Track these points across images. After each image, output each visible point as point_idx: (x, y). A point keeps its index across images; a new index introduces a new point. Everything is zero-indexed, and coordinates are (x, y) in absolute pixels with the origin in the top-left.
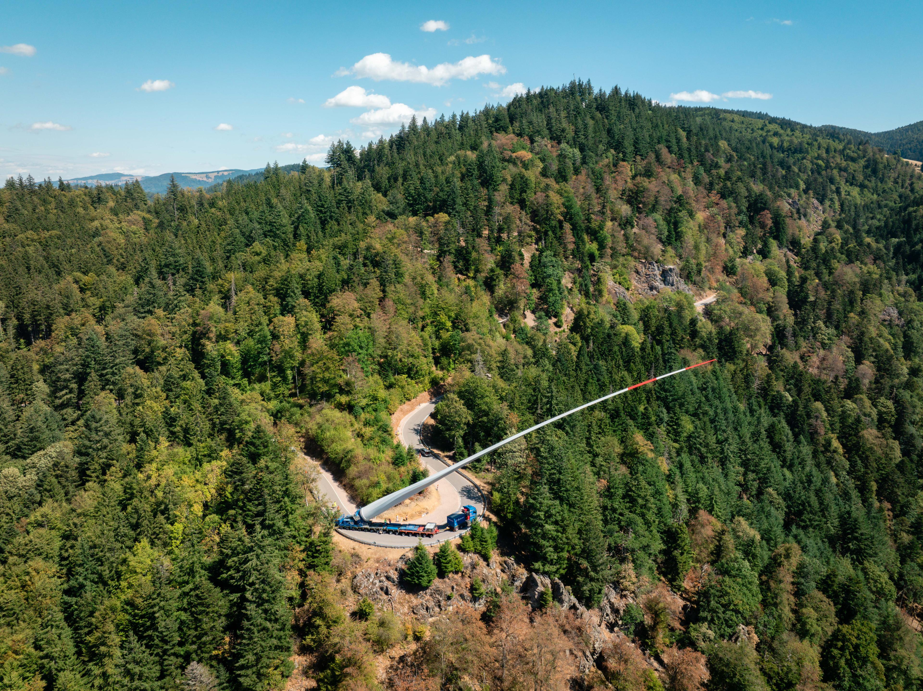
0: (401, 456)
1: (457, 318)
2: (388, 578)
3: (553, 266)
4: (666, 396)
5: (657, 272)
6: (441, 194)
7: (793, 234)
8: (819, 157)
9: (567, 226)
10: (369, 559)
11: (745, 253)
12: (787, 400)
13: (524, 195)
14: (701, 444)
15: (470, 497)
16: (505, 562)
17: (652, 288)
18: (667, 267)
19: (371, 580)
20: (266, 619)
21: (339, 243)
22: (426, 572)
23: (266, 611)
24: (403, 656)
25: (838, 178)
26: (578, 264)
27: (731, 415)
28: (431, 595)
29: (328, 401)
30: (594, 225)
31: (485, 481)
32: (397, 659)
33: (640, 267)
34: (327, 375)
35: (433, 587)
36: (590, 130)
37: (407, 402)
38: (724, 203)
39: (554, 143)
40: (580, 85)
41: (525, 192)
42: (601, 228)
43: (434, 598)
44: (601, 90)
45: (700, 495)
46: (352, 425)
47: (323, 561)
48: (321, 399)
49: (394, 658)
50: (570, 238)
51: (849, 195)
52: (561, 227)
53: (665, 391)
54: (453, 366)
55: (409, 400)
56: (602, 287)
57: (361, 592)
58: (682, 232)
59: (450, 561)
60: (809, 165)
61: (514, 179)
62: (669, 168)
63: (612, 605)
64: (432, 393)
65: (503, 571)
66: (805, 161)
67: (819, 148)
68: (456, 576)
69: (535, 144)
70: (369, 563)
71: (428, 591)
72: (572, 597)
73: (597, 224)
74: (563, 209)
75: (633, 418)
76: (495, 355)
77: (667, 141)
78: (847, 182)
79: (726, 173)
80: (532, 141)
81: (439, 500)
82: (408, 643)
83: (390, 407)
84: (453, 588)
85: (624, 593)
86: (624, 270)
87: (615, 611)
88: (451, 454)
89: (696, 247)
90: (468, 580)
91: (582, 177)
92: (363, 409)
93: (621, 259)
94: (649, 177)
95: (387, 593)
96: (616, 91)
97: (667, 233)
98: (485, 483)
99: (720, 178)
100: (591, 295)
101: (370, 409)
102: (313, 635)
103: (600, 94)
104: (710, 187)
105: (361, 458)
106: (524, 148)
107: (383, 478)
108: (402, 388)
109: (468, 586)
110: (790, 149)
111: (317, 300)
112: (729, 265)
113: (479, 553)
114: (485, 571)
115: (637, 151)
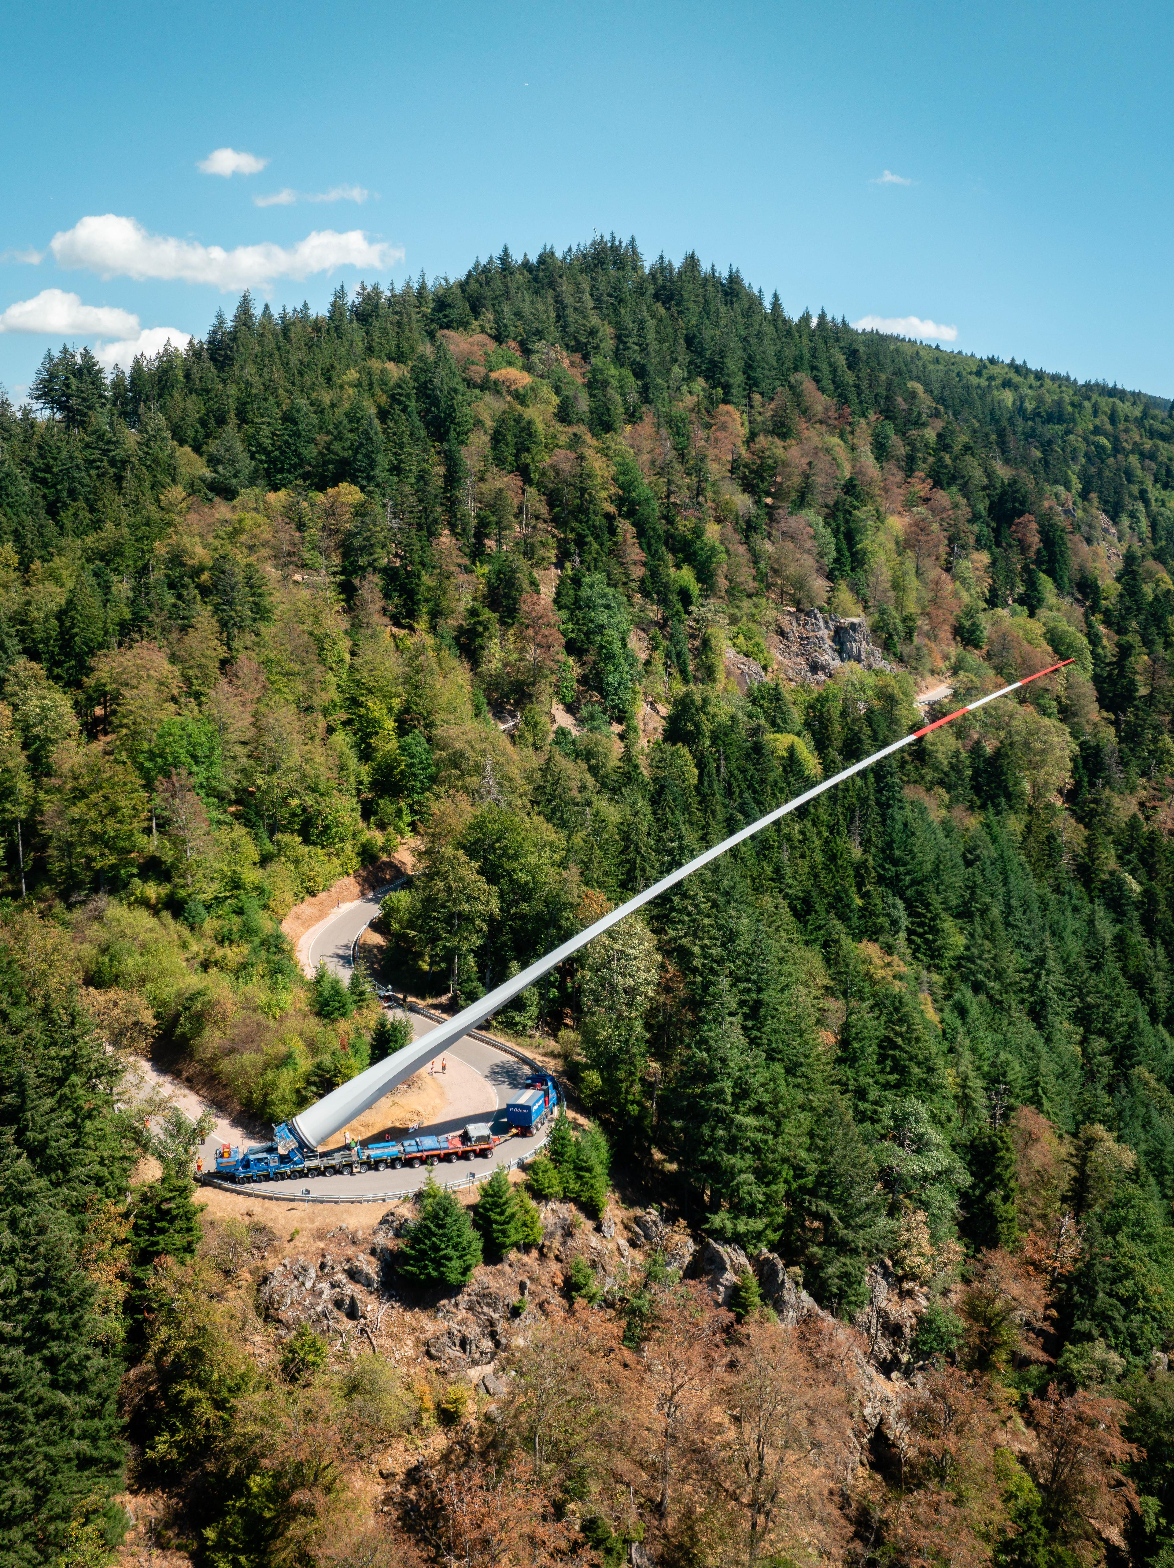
0: (338, 993)
1: (407, 710)
2: (354, 1275)
3: (608, 607)
4: (897, 875)
5: (824, 633)
6: (337, 447)
7: (1082, 569)
8: (1097, 430)
9: (626, 527)
10: (297, 1232)
11: (993, 601)
12: (1131, 891)
13: (526, 458)
14: (987, 973)
15: (515, 1085)
16: (637, 1220)
17: (815, 668)
18: (845, 621)
19: (308, 1285)
20: (54, 1385)
21: (103, 546)
22: (455, 1247)
23: (51, 1363)
24: (417, 1469)
25: (1139, 472)
26: (654, 612)
27: (1036, 913)
28: (470, 1309)
29: (112, 892)
30: (683, 526)
31: (540, 1050)
32: (401, 1477)
33: (787, 622)
34: (111, 825)
35: (473, 1286)
36: (651, 336)
37: (308, 898)
38: (942, 497)
39: (577, 357)
40: (615, 249)
41: (528, 450)
42: (698, 533)
43: (477, 1315)
44: (662, 258)
45: (1010, 1078)
46: (184, 946)
47: (180, 1240)
48: (95, 890)
49: (393, 1475)
50: (635, 553)
51: (1163, 505)
52: (612, 531)
53: (895, 862)
54: (408, 819)
55: (312, 893)
56: (714, 659)
57: (283, 1316)
58: (864, 552)
59: (513, 1216)
60: (1082, 446)
61: (501, 422)
62: (821, 422)
63: (883, 1315)
64: (365, 880)
65: (633, 1244)
66: (1072, 437)
67: (1095, 413)
68: (525, 1258)
69: (534, 358)
70: (299, 1242)
71: (462, 1299)
72: (804, 1294)
73: (690, 525)
74: (613, 490)
75: (843, 918)
76: (519, 781)
77: (813, 368)
78: (1156, 481)
79: (939, 435)
80: (526, 351)
81: (442, 1094)
82: (425, 1432)
83: (272, 904)
84: (522, 1286)
85: (908, 1285)
86: (754, 627)
87: (893, 1330)
88: (444, 999)
89: (897, 586)
90: (555, 1266)
91: (646, 427)
92: (208, 907)
93: (746, 603)
94: (783, 436)
95: (353, 1313)
96: (692, 261)
97: (834, 554)
98: (546, 1055)
99: (926, 446)
100: (690, 677)
101: (223, 910)
102: (173, 1431)
103: (662, 268)
104: (909, 465)
105: (231, 1009)
106: (510, 364)
107: (298, 1046)
108: (297, 862)
109: (559, 1281)
110: (1039, 414)
111: (56, 671)
112: (967, 624)
113: (576, 1200)
114: (595, 1240)
115: (752, 384)
